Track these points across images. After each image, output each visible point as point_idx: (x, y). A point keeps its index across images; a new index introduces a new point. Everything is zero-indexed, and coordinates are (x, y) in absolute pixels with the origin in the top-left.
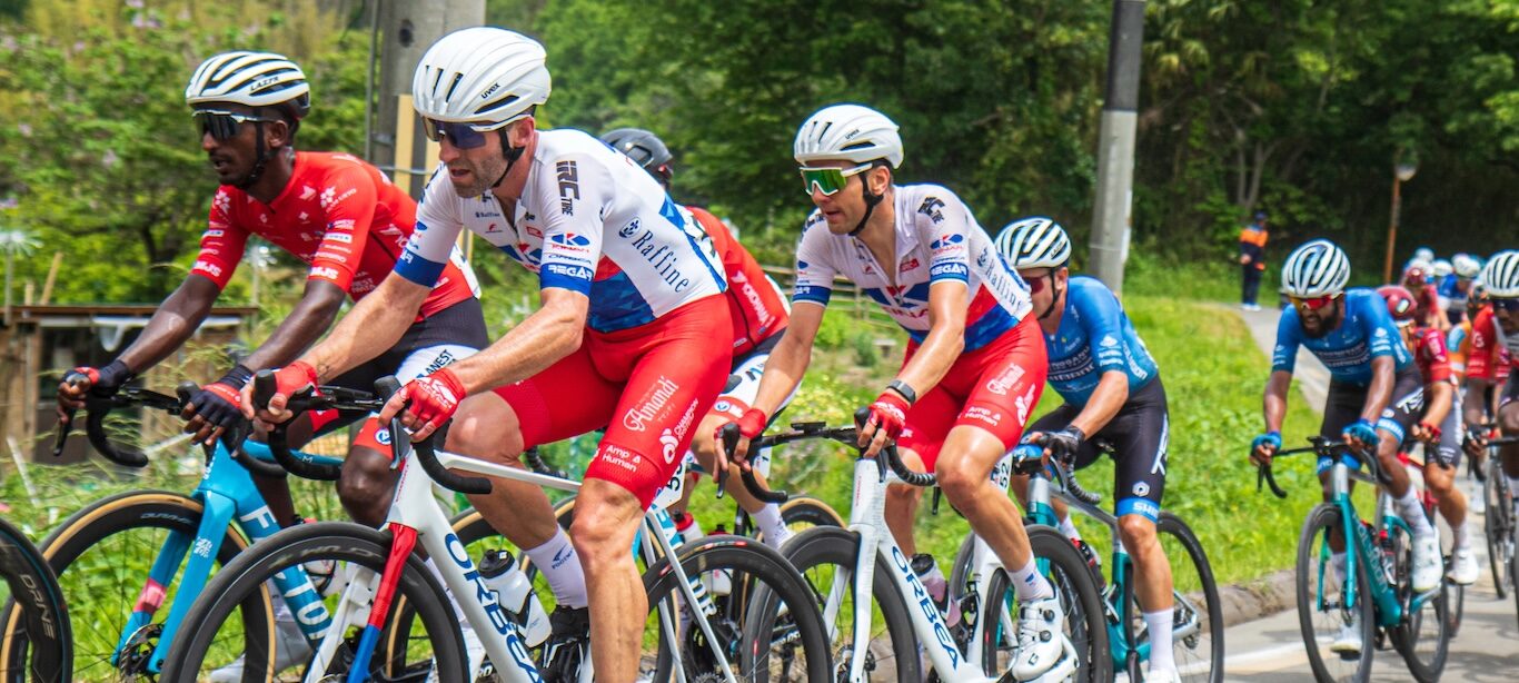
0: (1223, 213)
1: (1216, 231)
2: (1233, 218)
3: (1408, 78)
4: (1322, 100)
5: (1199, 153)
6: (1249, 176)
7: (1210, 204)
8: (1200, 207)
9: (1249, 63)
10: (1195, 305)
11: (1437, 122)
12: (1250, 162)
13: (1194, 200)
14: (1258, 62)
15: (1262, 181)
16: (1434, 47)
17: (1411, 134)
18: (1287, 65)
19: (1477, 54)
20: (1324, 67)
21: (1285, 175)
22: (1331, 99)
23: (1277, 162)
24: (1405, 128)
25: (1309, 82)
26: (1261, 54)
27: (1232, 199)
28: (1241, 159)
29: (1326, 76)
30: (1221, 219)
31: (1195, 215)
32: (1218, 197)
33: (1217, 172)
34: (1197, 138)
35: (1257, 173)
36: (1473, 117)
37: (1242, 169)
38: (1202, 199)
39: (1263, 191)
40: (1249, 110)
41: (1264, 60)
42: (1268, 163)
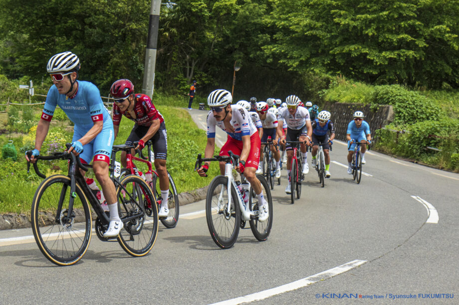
0: (182, 81)
1: (180, 86)
2: (185, 82)
3: (238, 41)
4: (212, 47)
5: (175, 62)
6: (190, 69)
7: (179, 77)
8: (175, 78)
9: (190, 35)
10: (174, 108)
11: (247, 54)
12: (191, 65)
13: (173, 76)
14: (193, 35)
15: (194, 71)
16: (246, 32)
17: (240, 58)
18: (202, 36)
19: (259, 34)
20: (213, 37)
21: (201, 69)
22: (215, 46)
23: (199, 65)
24: (238, 56)
25: (209, 41)
26: (194, 32)
27: (185, 76)
28: (188, 64)
29: (214, 39)
30: (182, 82)
31: (174, 81)
32: (181, 76)
33: (181, 68)
34: (175, 58)
35: (193, 68)
36: (258, 53)
37: (188, 67)
38: (176, 76)
39: (195, 74)
40: (190, 49)
41: (195, 34)
42: (196, 65)
